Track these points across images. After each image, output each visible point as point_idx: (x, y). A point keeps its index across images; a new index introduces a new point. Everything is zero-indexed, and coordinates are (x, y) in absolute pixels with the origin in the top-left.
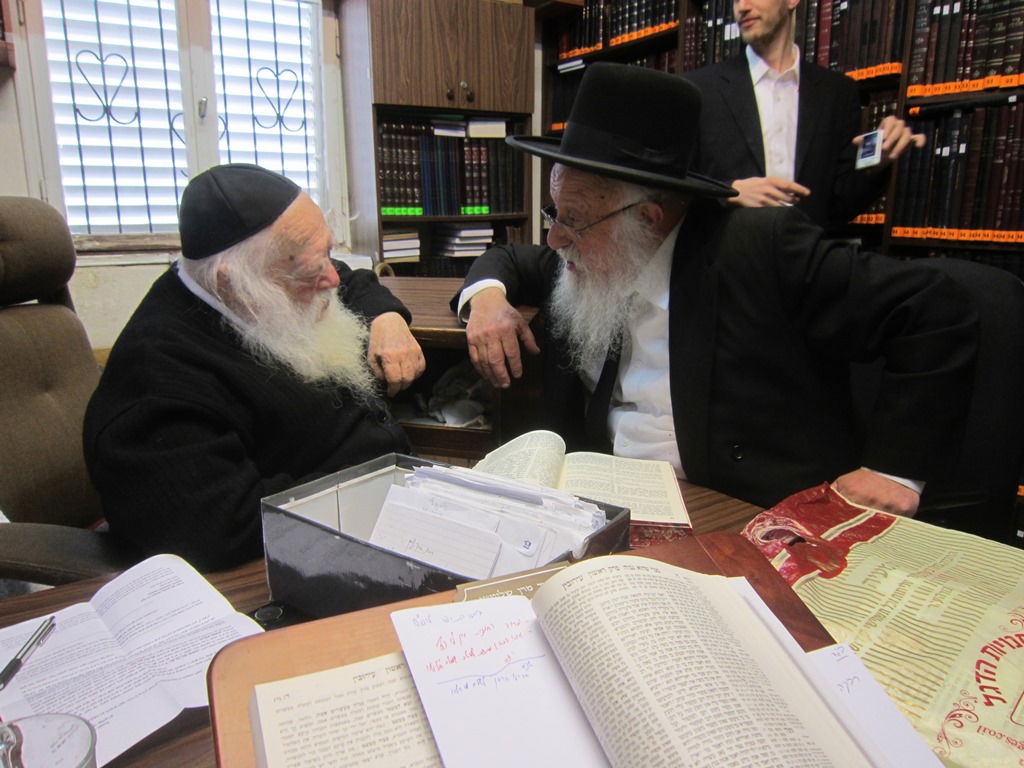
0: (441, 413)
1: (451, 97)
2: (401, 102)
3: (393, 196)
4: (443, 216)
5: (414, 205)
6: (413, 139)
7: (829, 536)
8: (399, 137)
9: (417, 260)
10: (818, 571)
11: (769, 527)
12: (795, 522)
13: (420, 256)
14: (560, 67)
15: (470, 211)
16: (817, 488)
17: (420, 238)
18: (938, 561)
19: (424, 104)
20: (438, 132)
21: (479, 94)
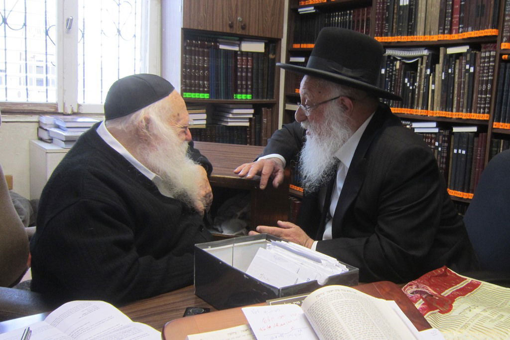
0: (220, 227)
1: (231, 26)
2: (200, 28)
3: (191, 86)
4: (222, 100)
5: (204, 92)
6: (206, 50)
7: (445, 294)
8: (197, 49)
9: (204, 127)
10: (438, 310)
11: (414, 289)
12: (428, 287)
13: (206, 124)
14: (299, 10)
15: (239, 97)
16: (440, 269)
17: (206, 113)
18: (499, 305)
19: (214, 30)
20: (222, 47)
21: (249, 24)
